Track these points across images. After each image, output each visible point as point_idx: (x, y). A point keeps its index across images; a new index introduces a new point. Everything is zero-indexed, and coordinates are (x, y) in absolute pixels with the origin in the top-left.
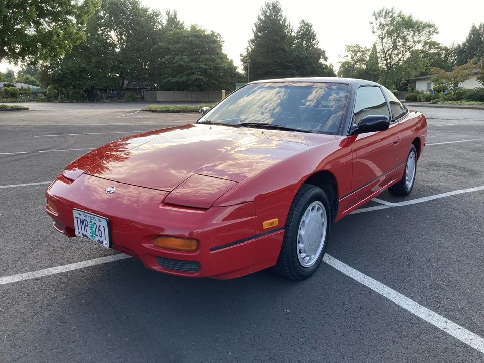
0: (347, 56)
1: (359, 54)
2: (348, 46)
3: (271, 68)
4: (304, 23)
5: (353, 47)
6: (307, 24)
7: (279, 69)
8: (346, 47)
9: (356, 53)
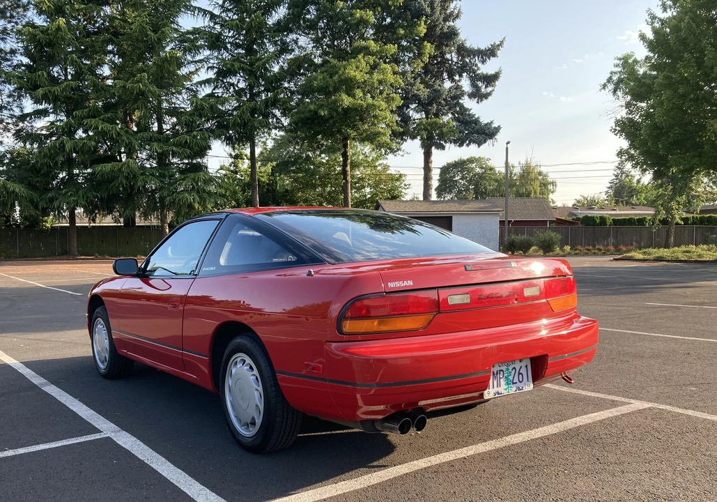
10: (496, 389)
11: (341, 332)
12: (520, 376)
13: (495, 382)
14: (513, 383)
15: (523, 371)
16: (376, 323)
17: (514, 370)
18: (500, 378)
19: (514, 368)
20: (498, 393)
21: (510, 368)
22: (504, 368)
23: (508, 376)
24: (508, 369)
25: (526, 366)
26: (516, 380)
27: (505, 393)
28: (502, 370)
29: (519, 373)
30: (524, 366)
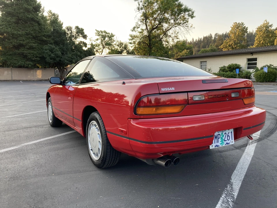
0: (97, 40)
1: (107, 39)
2: (98, 31)
3: (24, 41)
4: (51, 13)
5: (102, 32)
6: (54, 15)
7: (34, 43)
8: (96, 32)
9: (104, 37)
10: (216, 144)
11: (136, 114)
12: (228, 137)
13: (216, 140)
14: (225, 141)
15: (230, 135)
16: (154, 109)
17: (225, 134)
18: (218, 138)
19: (225, 133)
20: (217, 146)
21: (224, 133)
22: (220, 133)
23: (222, 137)
24: (222, 134)
25: (231, 132)
26: (226, 139)
27: (221, 146)
28: (219, 134)
29: (228, 136)
30: (230, 132)
